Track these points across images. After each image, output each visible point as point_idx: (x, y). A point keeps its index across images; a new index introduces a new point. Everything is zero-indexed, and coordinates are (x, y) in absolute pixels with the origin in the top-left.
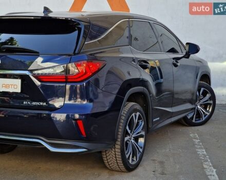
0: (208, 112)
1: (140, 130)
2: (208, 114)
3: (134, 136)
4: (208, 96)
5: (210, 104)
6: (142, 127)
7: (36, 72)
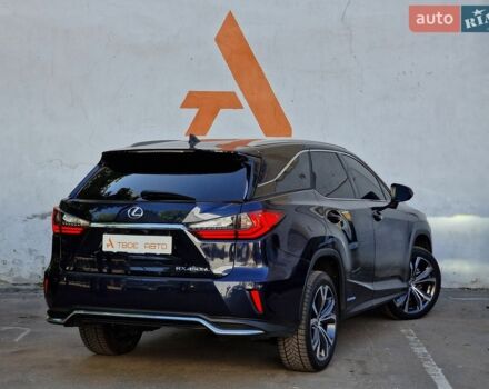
0: (429, 295)
1: (329, 313)
2: (429, 300)
3: (321, 320)
4: (428, 270)
5: (432, 284)
6: (332, 307)
7: (193, 226)
